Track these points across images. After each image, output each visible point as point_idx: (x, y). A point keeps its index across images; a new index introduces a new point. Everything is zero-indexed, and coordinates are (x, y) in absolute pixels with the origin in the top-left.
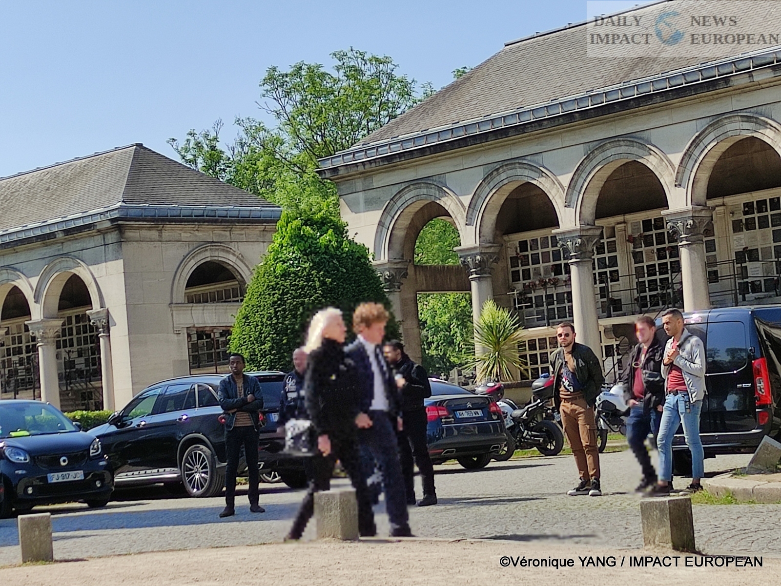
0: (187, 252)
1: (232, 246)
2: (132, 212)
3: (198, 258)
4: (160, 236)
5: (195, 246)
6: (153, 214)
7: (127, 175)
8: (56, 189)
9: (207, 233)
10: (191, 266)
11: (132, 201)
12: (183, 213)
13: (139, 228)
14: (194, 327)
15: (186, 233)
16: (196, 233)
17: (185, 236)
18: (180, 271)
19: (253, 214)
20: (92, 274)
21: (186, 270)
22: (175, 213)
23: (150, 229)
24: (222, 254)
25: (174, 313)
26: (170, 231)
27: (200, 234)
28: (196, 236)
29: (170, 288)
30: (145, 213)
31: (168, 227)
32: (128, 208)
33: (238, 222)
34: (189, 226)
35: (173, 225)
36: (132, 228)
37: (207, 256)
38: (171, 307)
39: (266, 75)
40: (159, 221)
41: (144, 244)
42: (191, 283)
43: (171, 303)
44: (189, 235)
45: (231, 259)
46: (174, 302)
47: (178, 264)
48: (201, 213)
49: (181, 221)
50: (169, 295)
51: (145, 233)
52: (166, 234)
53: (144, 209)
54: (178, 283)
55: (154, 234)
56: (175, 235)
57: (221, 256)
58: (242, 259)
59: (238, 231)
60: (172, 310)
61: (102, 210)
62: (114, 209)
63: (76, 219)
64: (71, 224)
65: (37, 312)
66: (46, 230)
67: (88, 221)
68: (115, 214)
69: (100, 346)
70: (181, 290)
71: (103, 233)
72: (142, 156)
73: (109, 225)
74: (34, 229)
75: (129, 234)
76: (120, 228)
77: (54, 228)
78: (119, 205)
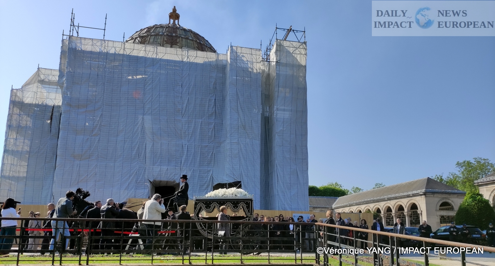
0: (440, 199)
1: (450, 199)
2: (428, 191)
6: (432, 191)
7: (426, 183)
8: (410, 186)
9: (444, 196)
10: (441, 202)
11: (428, 189)
12: (439, 191)
13: (429, 194)
14: (441, 215)
15: (440, 196)
16: (442, 196)
17: (439, 196)
18: (438, 203)
19: (455, 192)
20: (418, 203)
22: (437, 191)
23: (431, 194)
24: (448, 200)
26: (436, 195)
31: (435, 194)
33: (452, 194)
34: (441, 194)
36: (427, 194)
37: (444, 201)
39: (457, 163)
40: (434, 193)
41: (430, 198)
42: (441, 206)
45: (450, 202)
46: (437, 210)
48: (443, 191)
49: (438, 193)
50: (435, 208)
51: (430, 195)
52: (435, 196)
53: (430, 190)
55: (432, 196)
57: (448, 201)
58: (453, 201)
59: (451, 196)
60: (436, 212)
61: (421, 190)
62: (423, 190)
63: (415, 192)
64: (414, 193)
65: (406, 210)
66: (408, 194)
67: (417, 192)
68: (424, 191)
69: (419, 218)
70: (438, 207)
71: (421, 195)
72: (429, 180)
73: (422, 193)
74: (406, 194)
75: (427, 195)
76: (425, 194)
77: (410, 194)
78: (425, 189)
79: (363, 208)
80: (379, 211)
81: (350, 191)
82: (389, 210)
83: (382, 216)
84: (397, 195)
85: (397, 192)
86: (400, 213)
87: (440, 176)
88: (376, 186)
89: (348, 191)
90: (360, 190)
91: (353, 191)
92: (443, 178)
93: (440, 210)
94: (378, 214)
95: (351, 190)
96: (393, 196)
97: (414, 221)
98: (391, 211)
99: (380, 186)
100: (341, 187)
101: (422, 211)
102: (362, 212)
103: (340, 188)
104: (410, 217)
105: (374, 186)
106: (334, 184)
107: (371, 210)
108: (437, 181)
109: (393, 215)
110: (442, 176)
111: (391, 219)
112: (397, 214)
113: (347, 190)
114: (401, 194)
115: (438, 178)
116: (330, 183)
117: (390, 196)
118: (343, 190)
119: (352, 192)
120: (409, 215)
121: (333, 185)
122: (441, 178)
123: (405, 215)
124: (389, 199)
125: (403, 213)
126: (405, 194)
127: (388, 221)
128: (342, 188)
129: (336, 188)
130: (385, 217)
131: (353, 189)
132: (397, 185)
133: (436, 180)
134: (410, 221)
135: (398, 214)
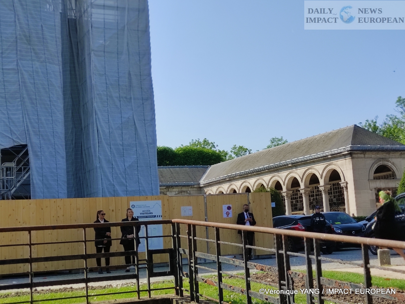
0: (373, 161)
1: (390, 159)
2: (355, 148)
3: (378, 164)
4: (365, 156)
5: (377, 160)
6: (362, 149)
7: (352, 135)
8: (327, 141)
9: (381, 155)
10: (376, 166)
11: (355, 144)
12: (372, 148)
13: (357, 154)
14: (377, 188)
15: (373, 155)
16: (377, 155)
17: (373, 156)
18: (372, 168)
19: (397, 148)
20: (341, 169)
21: (374, 168)
22: (369, 148)
23: (361, 154)
24: (386, 162)
25: (370, 183)
26: (368, 155)
27: (378, 155)
28: (377, 156)
29: (368, 174)
30: (359, 148)
31: (367, 153)
32: (353, 147)
33: (392, 151)
34: (375, 153)
35: (369, 152)
36: (355, 153)
37: (381, 163)
38: (369, 181)
39: (397, 99)
40: (364, 151)
41: (359, 159)
42: (375, 172)
43: (369, 180)
44: (374, 156)
45: (389, 164)
46: (370, 179)
47: (371, 166)
48: (378, 148)
49: (372, 151)
50: (368, 177)
51: (359, 155)
52: (366, 156)
53: (359, 147)
54: (371, 172)
55: (362, 156)
56: (370, 156)
58: (393, 164)
59: (391, 154)
60: (369, 182)
61: (344, 147)
62: (348, 147)
63: (335, 151)
64: (333, 153)
65: (322, 182)
66: (325, 155)
67: (339, 151)
68: (349, 149)
69: (343, 194)
70: (372, 175)
71: (345, 156)
72: (356, 129)
73: (347, 152)
74: (320, 154)
75: (354, 156)
76: (351, 154)
77: (327, 154)
78: (350, 146)
79: (252, 183)
80: (278, 186)
81: (230, 153)
82: (295, 183)
83: (284, 194)
84: (307, 157)
85: (307, 153)
86: (313, 188)
87: (372, 121)
88: (273, 142)
89: (227, 154)
90: (245, 150)
91: (235, 153)
92: (377, 125)
93: (374, 179)
94: (278, 191)
95: (231, 151)
96: (301, 158)
97: (335, 200)
98: (299, 185)
99: (280, 142)
100: (214, 146)
101: (347, 183)
102: (252, 191)
103: (213, 149)
104: (329, 194)
105: (269, 143)
106: (202, 141)
107: (265, 185)
108: (368, 130)
109: (302, 192)
110: (376, 122)
111: (299, 199)
112: (307, 191)
113: (224, 151)
114: (314, 155)
115: (370, 125)
116: (194, 141)
117: (295, 160)
118: (217, 151)
119: (233, 155)
120: (327, 190)
121: (199, 143)
122: (375, 125)
123: (321, 191)
124: (295, 165)
125: (318, 188)
126: (319, 156)
127: (294, 202)
128: (215, 149)
129: (205, 150)
130: (289, 195)
131: (233, 151)
132: (307, 141)
133: (366, 129)
134: (329, 200)
135: (309, 189)
